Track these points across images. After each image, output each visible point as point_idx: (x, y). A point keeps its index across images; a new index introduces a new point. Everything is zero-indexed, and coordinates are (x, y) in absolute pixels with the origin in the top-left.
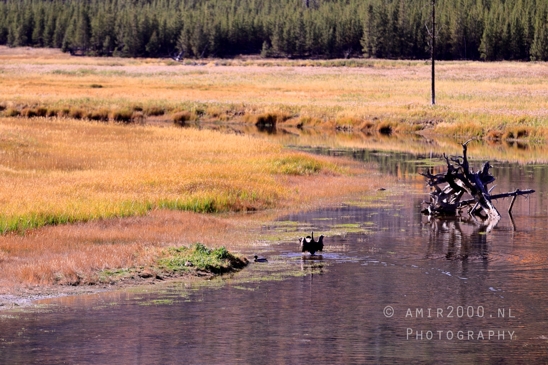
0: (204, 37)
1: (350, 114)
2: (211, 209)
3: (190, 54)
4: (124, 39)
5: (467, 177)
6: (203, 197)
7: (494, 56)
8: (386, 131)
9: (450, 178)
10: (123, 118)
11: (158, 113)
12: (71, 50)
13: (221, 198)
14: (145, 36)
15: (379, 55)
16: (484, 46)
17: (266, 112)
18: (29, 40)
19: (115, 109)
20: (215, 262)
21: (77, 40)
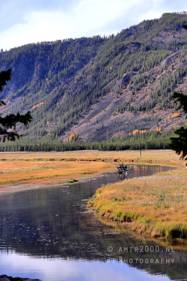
0: (120, 147)
1: (128, 158)
2: (85, 173)
4: (108, 148)
8: (133, 161)
9: (120, 168)
10: (94, 161)
11: (100, 159)
12: (99, 150)
14: (111, 147)
16: (164, 147)
17: (115, 159)
18: (93, 149)
19: (93, 159)
20: (72, 181)
21: (100, 148)
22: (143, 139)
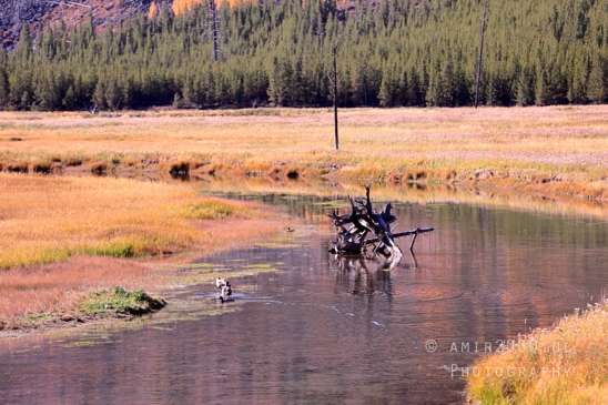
0: (118, 90)
1: (259, 160)
2: (129, 253)
3: (105, 107)
4: (40, 93)
5: (371, 217)
6: (122, 242)
7: (392, 104)
8: (293, 175)
9: (354, 219)
10: (43, 169)
11: (76, 163)
13: (138, 243)
14: (61, 91)
15: (285, 104)
16: (383, 94)
17: (179, 160)
19: (34, 160)
20: (134, 304)
22: (236, 42)
